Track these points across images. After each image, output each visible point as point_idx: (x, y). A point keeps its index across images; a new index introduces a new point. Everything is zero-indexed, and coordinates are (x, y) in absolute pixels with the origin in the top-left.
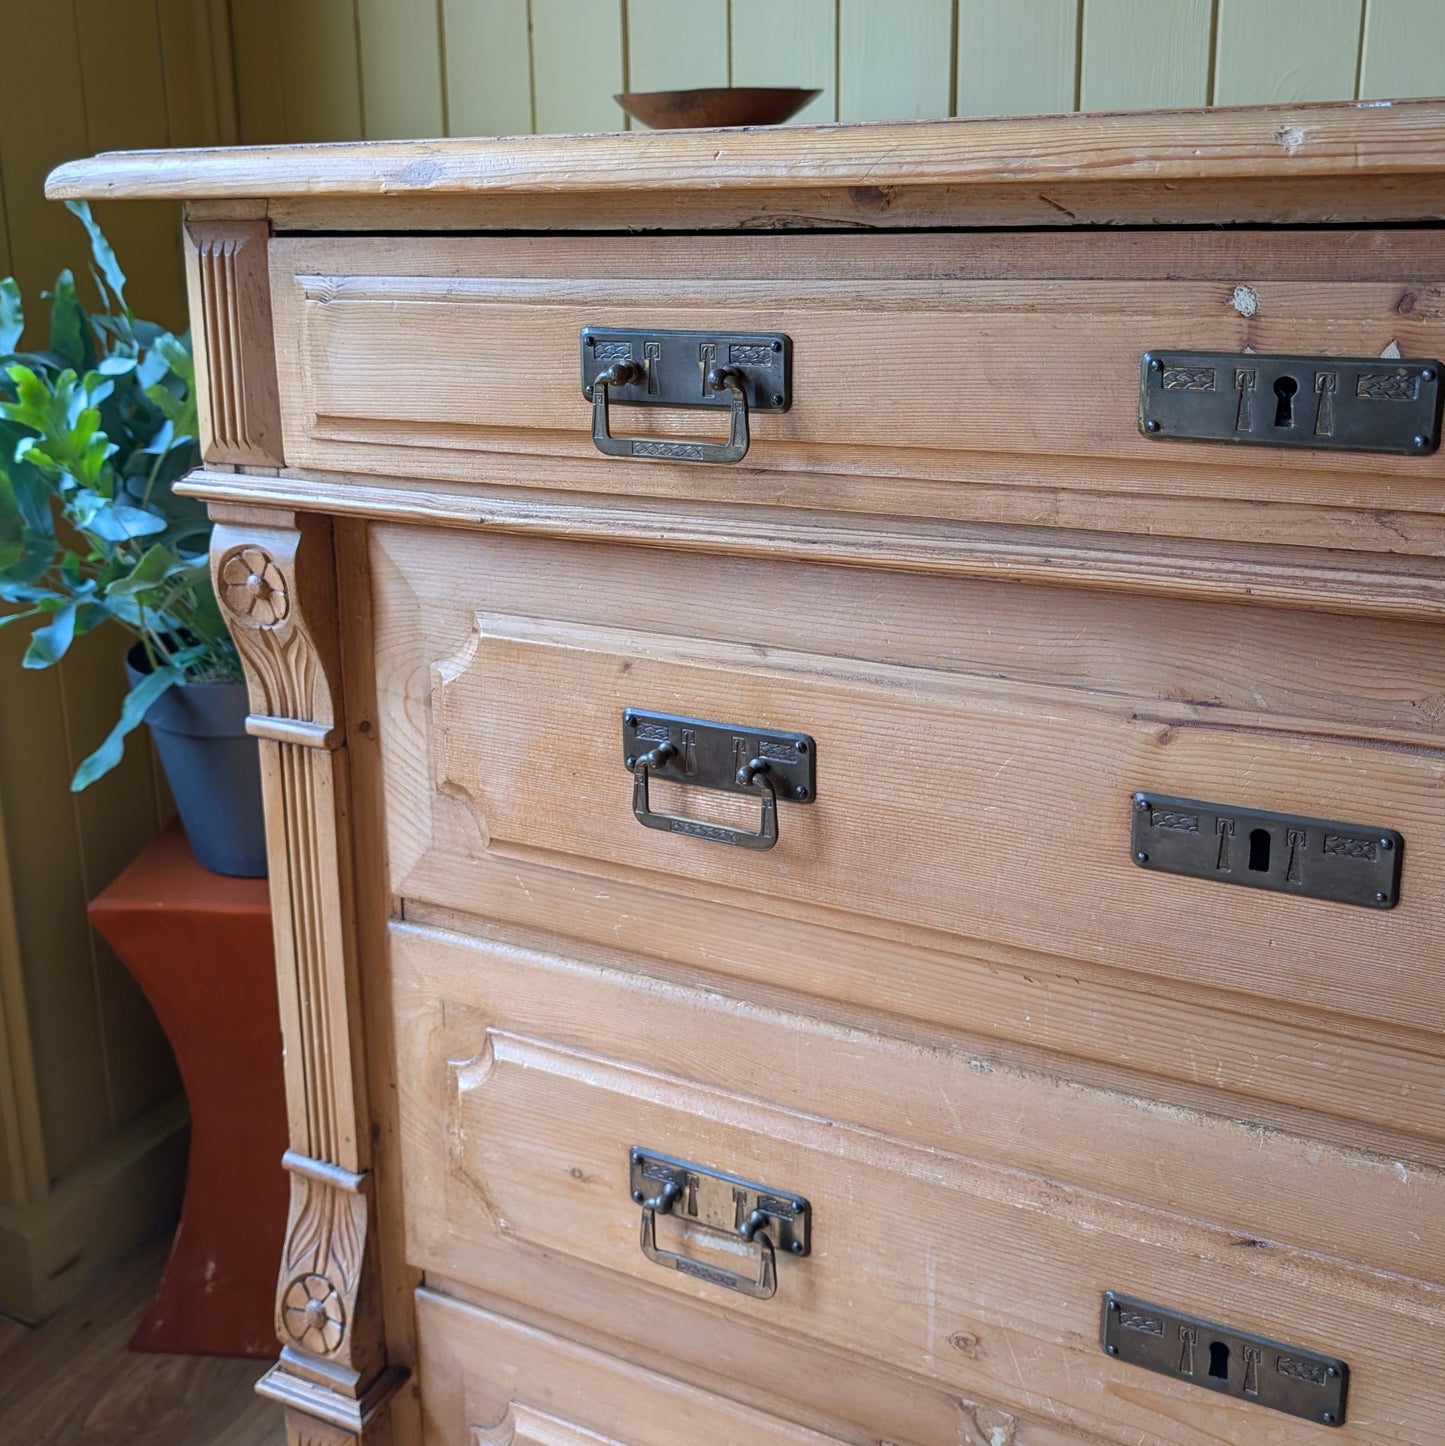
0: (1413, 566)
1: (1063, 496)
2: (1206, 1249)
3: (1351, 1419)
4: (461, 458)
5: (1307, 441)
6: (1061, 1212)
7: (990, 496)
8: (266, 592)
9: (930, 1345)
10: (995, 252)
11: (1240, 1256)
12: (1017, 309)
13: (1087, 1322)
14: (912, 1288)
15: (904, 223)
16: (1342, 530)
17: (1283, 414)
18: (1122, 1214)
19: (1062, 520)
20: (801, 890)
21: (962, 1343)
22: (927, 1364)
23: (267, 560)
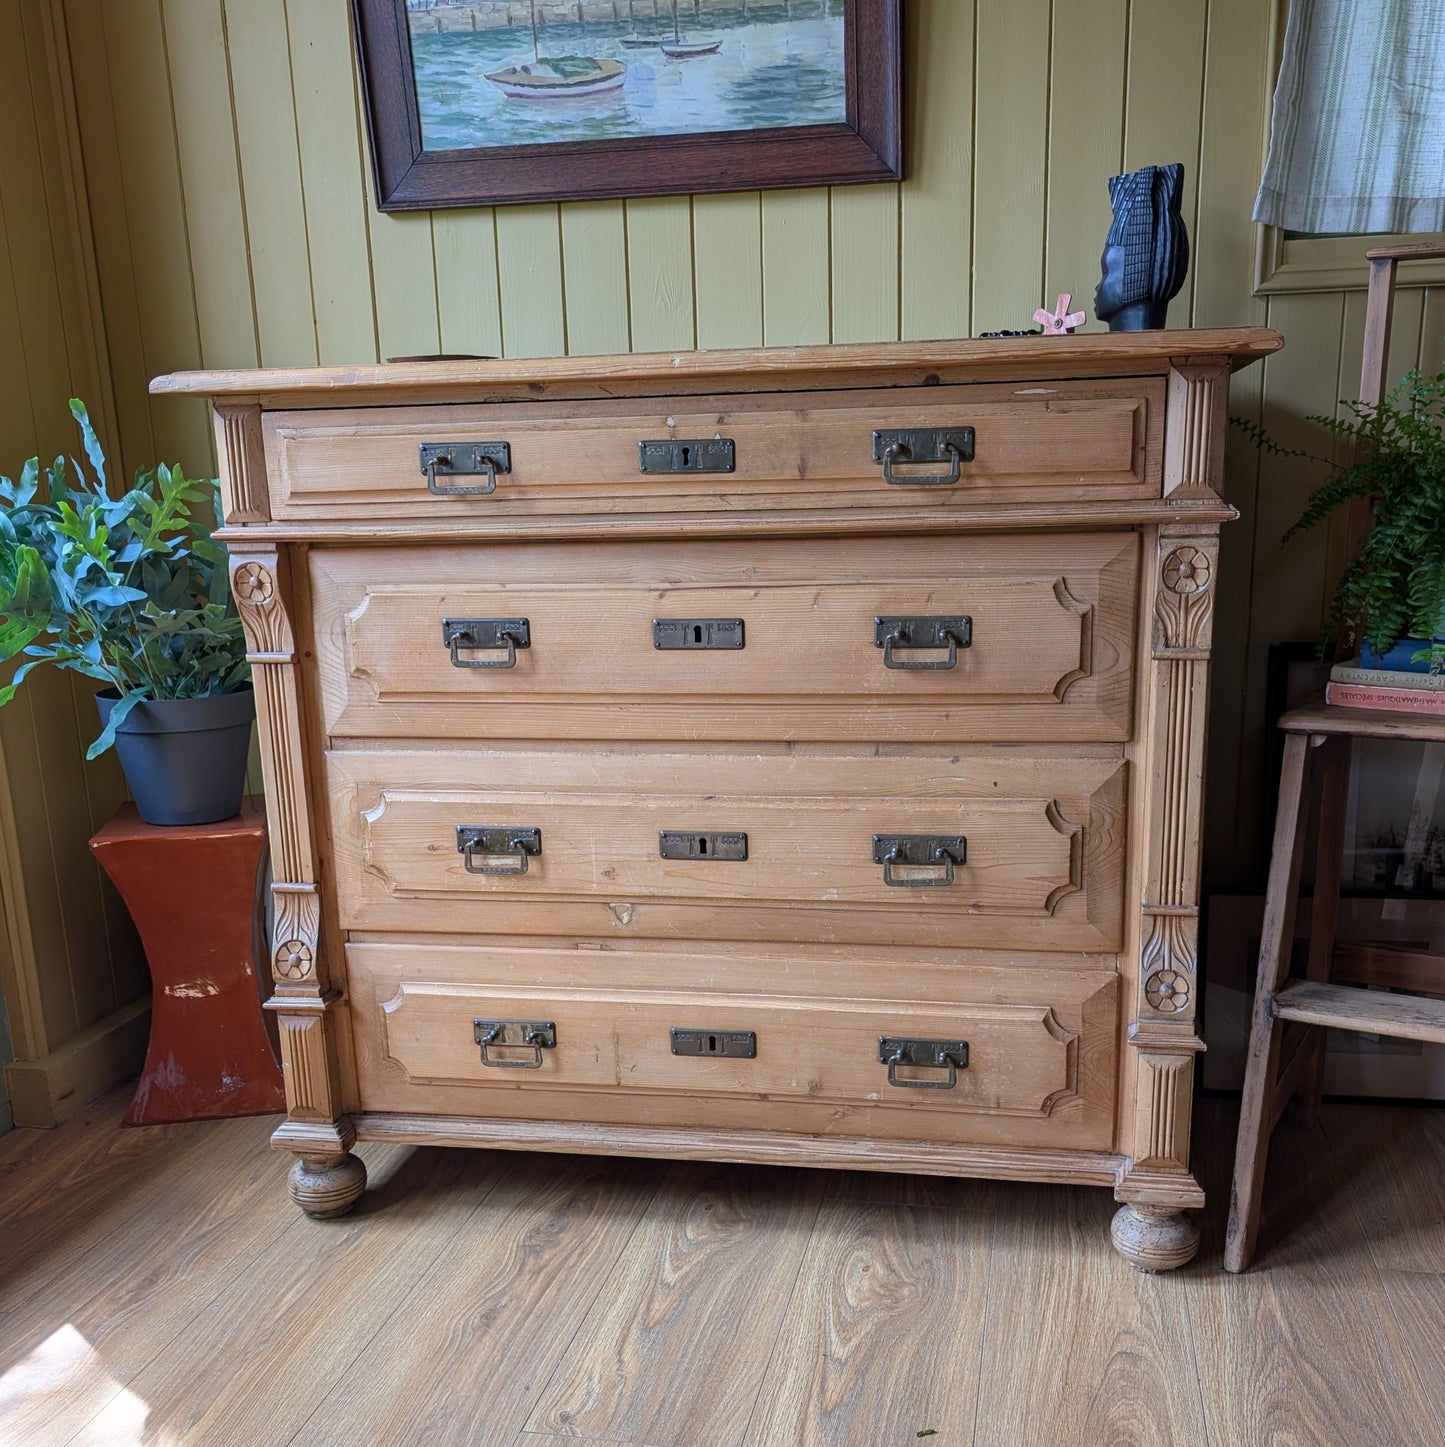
0: (734, 514)
1: (617, 500)
2: (694, 803)
3: (750, 856)
4: (364, 507)
5: (694, 471)
6: (641, 804)
7: (590, 503)
8: (260, 585)
9: (595, 879)
10: (585, 408)
11: (707, 803)
12: (594, 428)
13: (654, 847)
14: (586, 855)
15: (550, 398)
16: (711, 504)
17: (686, 462)
18: (664, 799)
19: (616, 510)
20: (527, 688)
21: (607, 873)
22: (594, 889)
23: (261, 568)
